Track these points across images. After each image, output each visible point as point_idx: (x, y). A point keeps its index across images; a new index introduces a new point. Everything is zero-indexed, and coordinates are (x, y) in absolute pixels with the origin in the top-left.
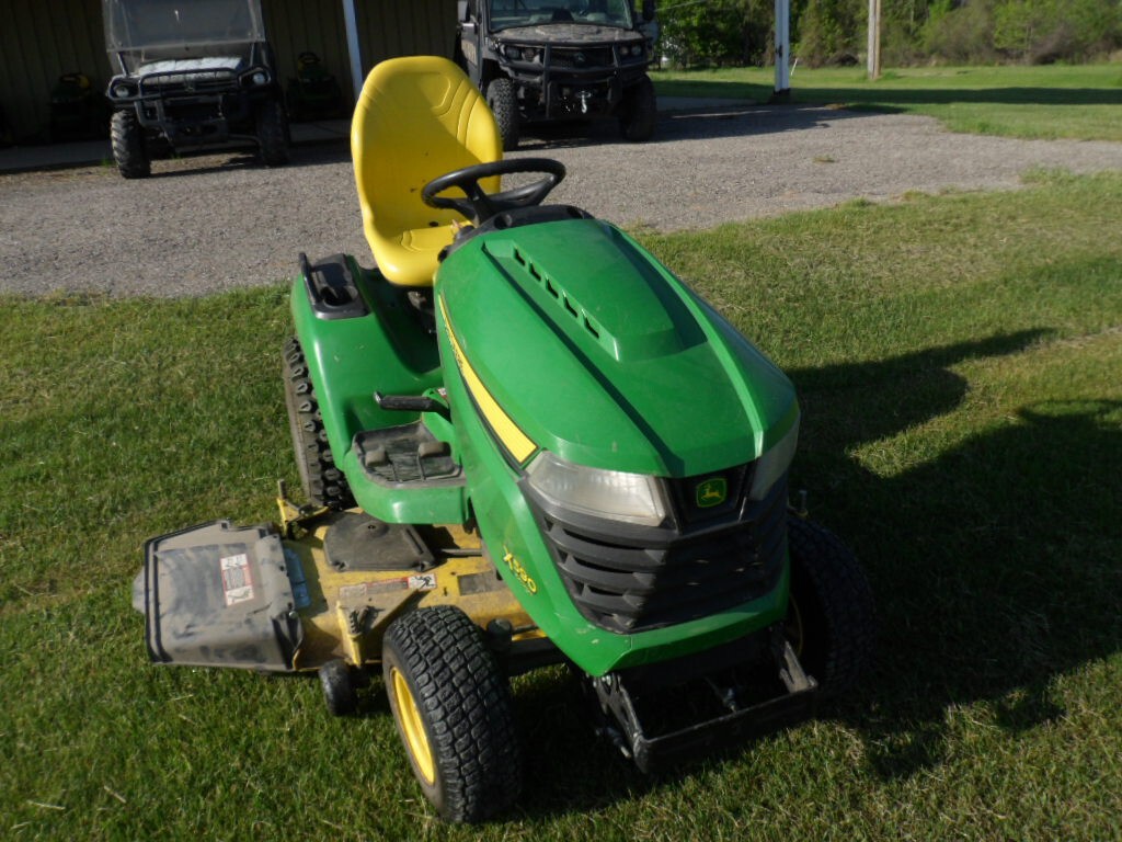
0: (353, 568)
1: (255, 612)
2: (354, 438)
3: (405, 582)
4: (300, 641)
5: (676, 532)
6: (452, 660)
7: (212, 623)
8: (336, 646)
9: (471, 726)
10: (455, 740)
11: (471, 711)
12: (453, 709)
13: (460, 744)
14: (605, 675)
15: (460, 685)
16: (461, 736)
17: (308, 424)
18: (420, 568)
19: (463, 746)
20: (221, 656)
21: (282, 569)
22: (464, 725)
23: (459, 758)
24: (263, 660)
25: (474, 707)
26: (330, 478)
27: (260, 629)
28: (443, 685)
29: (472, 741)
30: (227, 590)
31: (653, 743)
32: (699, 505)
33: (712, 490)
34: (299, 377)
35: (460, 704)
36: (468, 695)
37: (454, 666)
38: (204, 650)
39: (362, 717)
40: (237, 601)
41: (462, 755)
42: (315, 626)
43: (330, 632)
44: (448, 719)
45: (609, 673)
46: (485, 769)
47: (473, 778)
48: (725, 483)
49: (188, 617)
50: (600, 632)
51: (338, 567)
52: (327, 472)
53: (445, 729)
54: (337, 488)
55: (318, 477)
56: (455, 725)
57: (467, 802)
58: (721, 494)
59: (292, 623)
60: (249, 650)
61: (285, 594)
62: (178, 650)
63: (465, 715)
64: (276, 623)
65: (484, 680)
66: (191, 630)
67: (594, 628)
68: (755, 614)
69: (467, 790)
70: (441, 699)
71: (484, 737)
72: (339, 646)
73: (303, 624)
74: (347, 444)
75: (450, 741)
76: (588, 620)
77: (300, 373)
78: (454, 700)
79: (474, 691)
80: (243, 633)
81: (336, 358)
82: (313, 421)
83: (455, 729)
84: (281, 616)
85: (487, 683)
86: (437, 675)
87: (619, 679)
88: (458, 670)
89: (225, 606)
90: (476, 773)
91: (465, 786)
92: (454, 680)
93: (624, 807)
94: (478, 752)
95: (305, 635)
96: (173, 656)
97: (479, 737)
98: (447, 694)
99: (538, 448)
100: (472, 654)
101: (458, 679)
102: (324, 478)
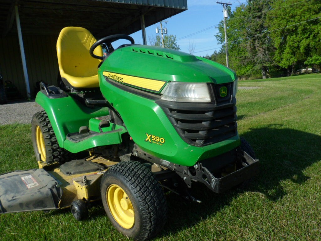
0: (75, 173)
1: (41, 188)
2: (67, 135)
3: (96, 174)
4: (61, 196)
5: (215, 104)
6: (138, 171)
7: (23, 194)
8: (75, 197)
9: (151, 192)
10: (146, 198)
11: (149, 186)
12: (143, 186)
13: (148, 199)
14: (195, 165)
15: (143, 178)
16: (148, 196)
17: (47, 136)
18: (100, 170)
19: (149, 199)
20: (28, 207)
21: (48, 175)
22: (148, 191)
23: (148, 204)
24: (45, 207)
25: (150, 185)
26: (56, 155)
27: (45, 193)
28: (137, 178)
29: (152, 197)
30: (27, 184)
31: (221, 179)
32: (221, 96)
33: (224, 91)
34: (43, 121)
35: (145, 184)
36: (147, 181)
37: (139, 172)
38: (21, 205)
39: (90, 219)
40: (32, 187)
41: (149, 203)
42: (66, 189)
43: (72, 192)
44: (142, 190)
45: (197, 163)
46: (157, 209)
47: (154, 213)
48: (226, 89)
49: (12, 195)
50: (193, 147)
51: (69, 174)
52: (55, 153)
53: (141, 194)
54: (58, 159)
55: (51, 155)
56: (145, 192)
57: (151, 225)
58: (226, 92)
59: (58, 189)
60: (39, 203)
61: (53, 181)
62: (9, 207)
63: (148, 188)
64: (51, 190)
65: (151, 176)
66: (14, 198)
67: (190, 146)
68: (235, 140)
69: (152, 219)
70: (138, 183)
71: (156, 195)
72: (76, 196)
73: (62, 189)
74: (65, 137)
75: (144, 198)
76: (188, 143)
77: (43, 120)
78: (142, 183)
79: (149, 179)
80: (38, 195)
81: (59, 109)
82: (49, 134)
83: (145, 194)
84: (53, 187)
85: (152, 177)
86: (134, 176)
87: (201, 164)
88: (141, 173)
89: (28, 189)
90: (155, 210)
91: (151, 217)
92: (141, 176)
93: (201, 224)
94: (155, 202)
95: (63, 194)
96: (7, 209)
97: (154, 196)
98: (139, 181)
99: (166, 82)
100: (144, 169)
101: (142, 176)
102: (53, 155)
